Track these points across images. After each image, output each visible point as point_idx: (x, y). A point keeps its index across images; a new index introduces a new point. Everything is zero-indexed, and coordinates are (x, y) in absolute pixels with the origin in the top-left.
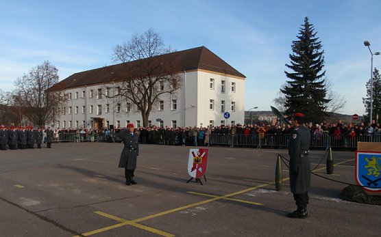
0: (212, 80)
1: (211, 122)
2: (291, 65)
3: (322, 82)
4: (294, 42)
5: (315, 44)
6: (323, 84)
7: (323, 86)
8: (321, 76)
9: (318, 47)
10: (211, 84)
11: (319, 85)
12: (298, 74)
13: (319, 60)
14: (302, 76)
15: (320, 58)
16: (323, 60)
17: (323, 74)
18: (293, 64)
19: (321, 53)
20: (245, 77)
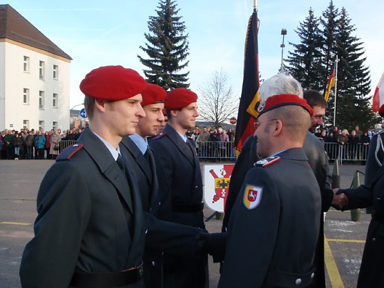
0: (25, 58)
1: (25, 122)
2: (147, 48)
3: (186, 75)
4: (151, 18)
5: (177, 24)
6: (186, 78)
7: (187, 80)
8: (183, 66)
9: (181, 29)
10: (25, 64)
11: (181, 78)
12: (155, 61)
13: (182, 46)
14: (160, 64)
15: (184, 43)
16: (187, 47)
17: (186, 64)
18: (149, 47)
19: (185, 38)
20: (71, 59)
